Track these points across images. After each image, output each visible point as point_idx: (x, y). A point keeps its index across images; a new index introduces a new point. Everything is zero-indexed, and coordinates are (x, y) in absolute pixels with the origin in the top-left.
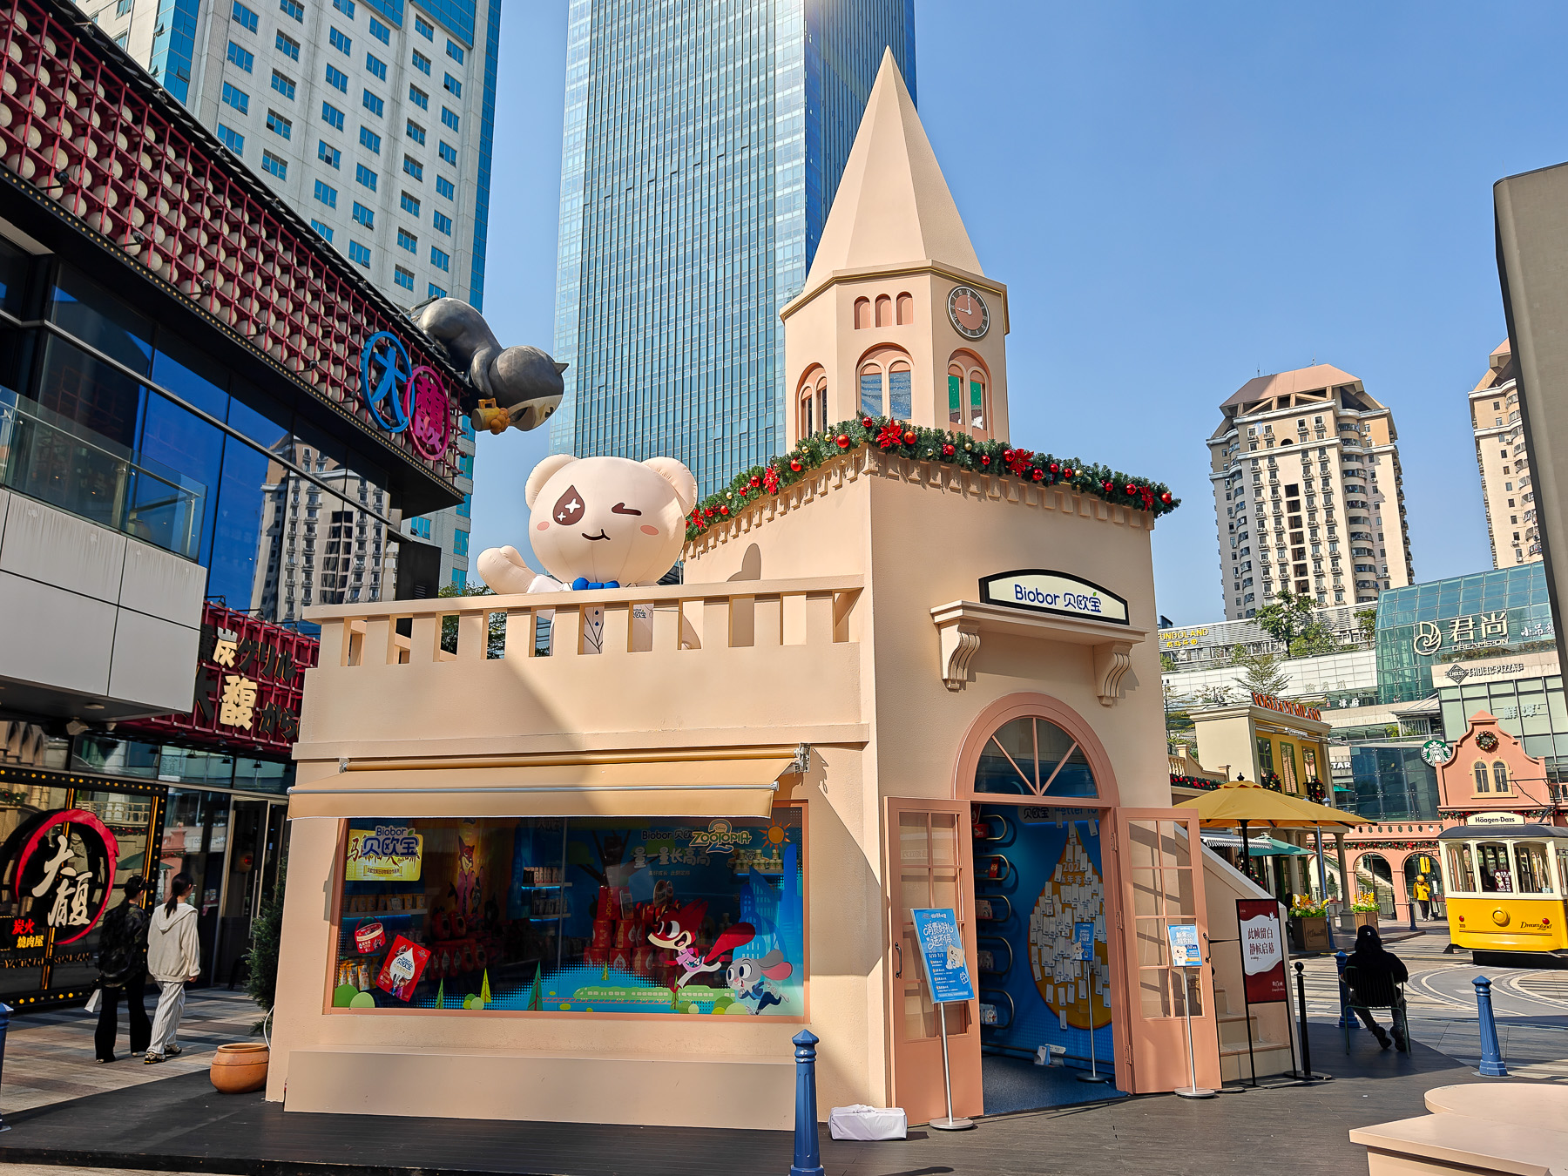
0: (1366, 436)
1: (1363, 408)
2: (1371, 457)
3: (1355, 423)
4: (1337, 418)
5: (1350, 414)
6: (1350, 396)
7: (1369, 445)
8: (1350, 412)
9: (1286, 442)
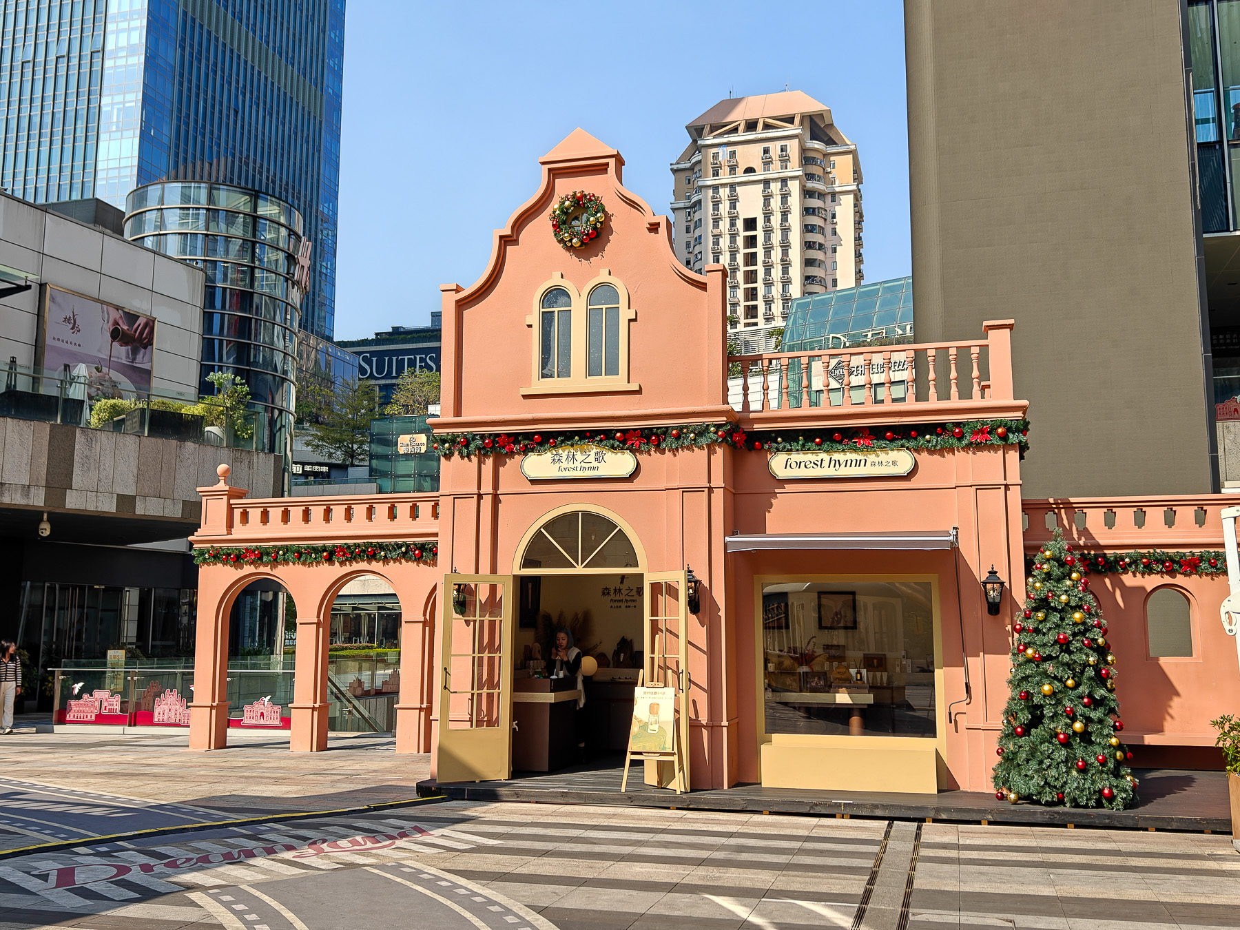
0: (830, 173)
1: (830, 142)
2: (834, 195)
3: (821, 157)
4: (803, 150)
5: (816, 146)
6: (818, 127)
7: (833, 183)
8: (817, 145)
9: (750, 170)
